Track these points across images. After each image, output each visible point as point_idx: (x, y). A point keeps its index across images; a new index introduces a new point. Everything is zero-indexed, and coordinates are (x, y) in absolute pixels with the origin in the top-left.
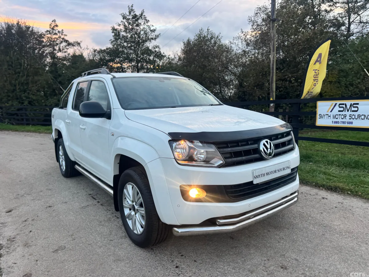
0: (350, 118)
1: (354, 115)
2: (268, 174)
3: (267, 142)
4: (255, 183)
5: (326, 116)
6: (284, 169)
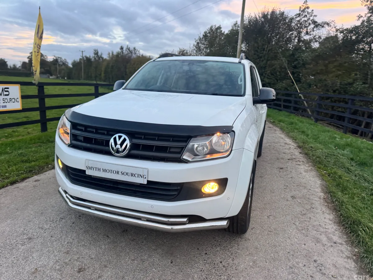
2: (105, 171)
6: (134, 175)
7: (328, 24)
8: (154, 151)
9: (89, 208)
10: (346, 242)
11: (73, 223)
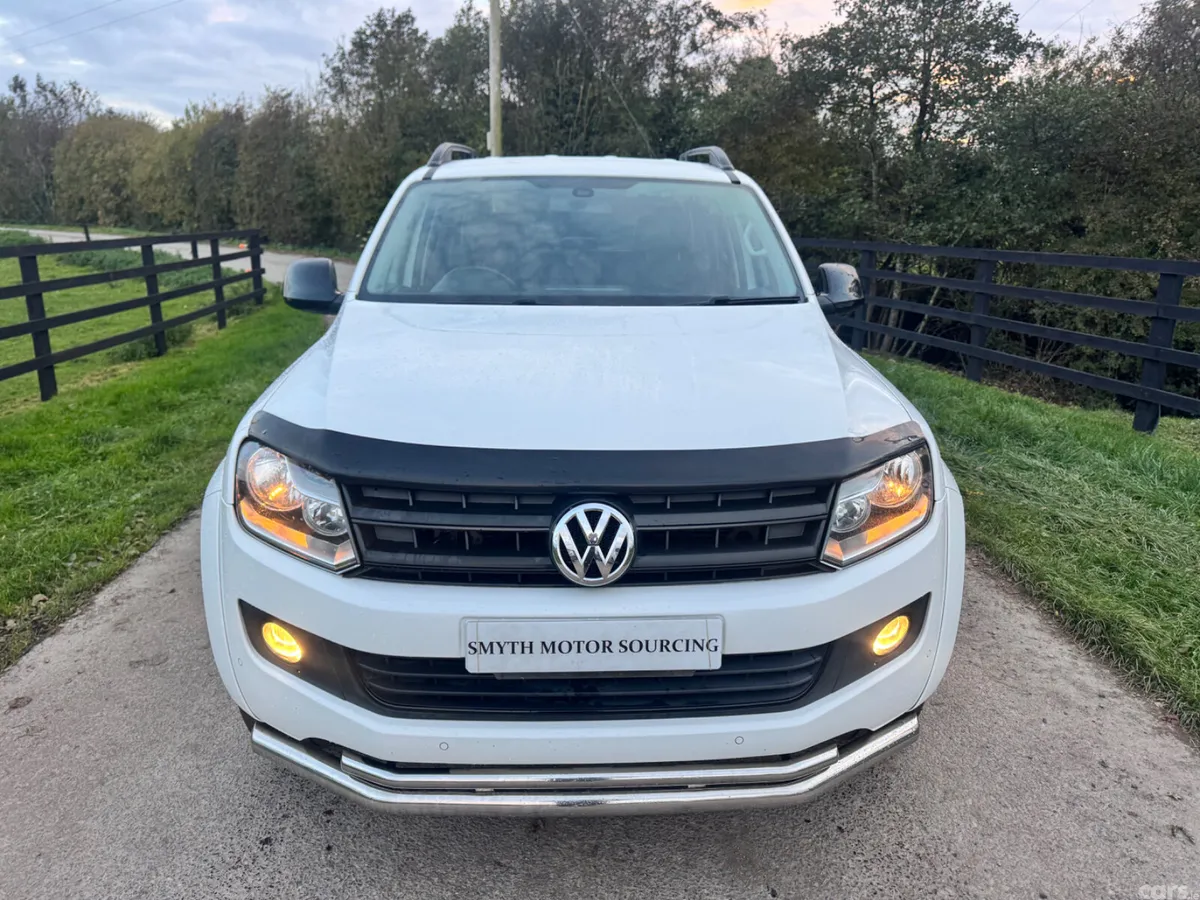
2: (550, 647)
6: (670, 647)
7: (751, 21)
8: (717, 546)
9: (470, 790)
10: (1119, 685)
11: (329, 848)
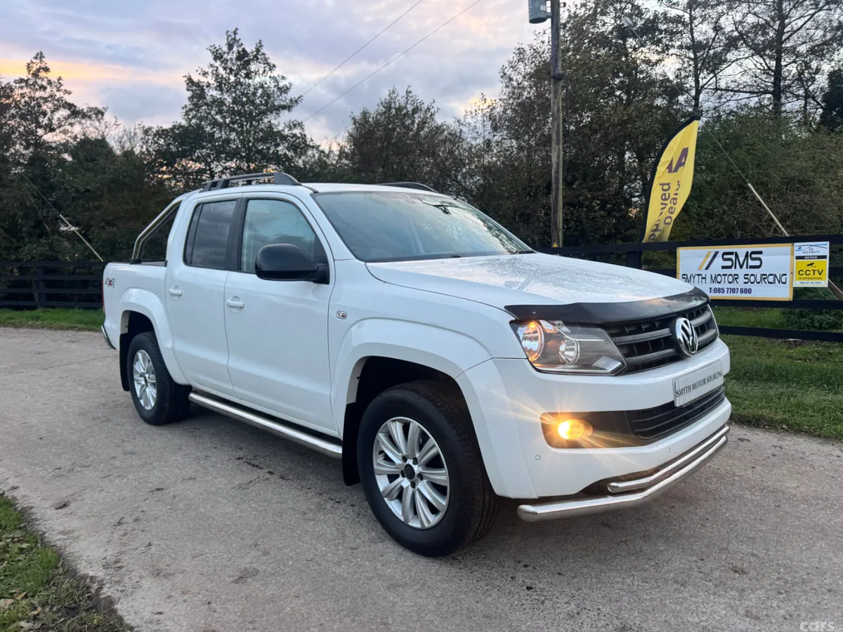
0: (747, 281)
1: (752, 275)
2: (695, 386)
3: (685, 322)
4: (678, 405)
5: (697, 277)
6: (715, 377)
7: (97, 114)
